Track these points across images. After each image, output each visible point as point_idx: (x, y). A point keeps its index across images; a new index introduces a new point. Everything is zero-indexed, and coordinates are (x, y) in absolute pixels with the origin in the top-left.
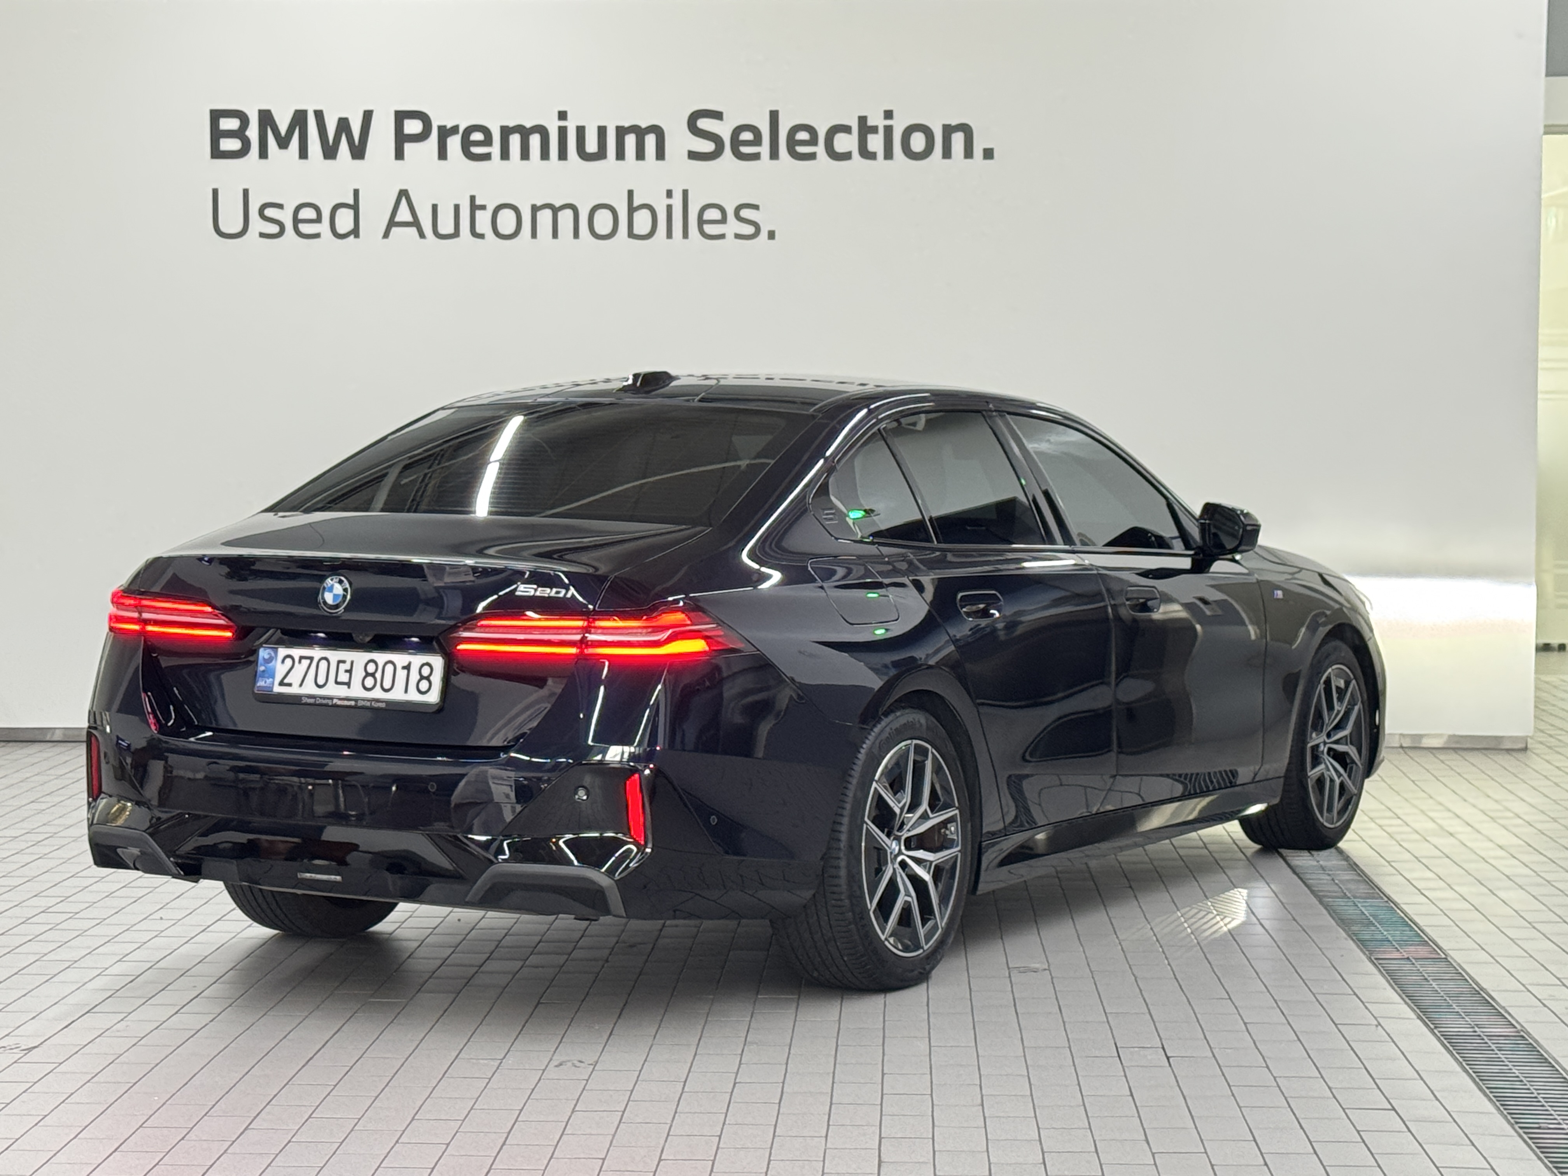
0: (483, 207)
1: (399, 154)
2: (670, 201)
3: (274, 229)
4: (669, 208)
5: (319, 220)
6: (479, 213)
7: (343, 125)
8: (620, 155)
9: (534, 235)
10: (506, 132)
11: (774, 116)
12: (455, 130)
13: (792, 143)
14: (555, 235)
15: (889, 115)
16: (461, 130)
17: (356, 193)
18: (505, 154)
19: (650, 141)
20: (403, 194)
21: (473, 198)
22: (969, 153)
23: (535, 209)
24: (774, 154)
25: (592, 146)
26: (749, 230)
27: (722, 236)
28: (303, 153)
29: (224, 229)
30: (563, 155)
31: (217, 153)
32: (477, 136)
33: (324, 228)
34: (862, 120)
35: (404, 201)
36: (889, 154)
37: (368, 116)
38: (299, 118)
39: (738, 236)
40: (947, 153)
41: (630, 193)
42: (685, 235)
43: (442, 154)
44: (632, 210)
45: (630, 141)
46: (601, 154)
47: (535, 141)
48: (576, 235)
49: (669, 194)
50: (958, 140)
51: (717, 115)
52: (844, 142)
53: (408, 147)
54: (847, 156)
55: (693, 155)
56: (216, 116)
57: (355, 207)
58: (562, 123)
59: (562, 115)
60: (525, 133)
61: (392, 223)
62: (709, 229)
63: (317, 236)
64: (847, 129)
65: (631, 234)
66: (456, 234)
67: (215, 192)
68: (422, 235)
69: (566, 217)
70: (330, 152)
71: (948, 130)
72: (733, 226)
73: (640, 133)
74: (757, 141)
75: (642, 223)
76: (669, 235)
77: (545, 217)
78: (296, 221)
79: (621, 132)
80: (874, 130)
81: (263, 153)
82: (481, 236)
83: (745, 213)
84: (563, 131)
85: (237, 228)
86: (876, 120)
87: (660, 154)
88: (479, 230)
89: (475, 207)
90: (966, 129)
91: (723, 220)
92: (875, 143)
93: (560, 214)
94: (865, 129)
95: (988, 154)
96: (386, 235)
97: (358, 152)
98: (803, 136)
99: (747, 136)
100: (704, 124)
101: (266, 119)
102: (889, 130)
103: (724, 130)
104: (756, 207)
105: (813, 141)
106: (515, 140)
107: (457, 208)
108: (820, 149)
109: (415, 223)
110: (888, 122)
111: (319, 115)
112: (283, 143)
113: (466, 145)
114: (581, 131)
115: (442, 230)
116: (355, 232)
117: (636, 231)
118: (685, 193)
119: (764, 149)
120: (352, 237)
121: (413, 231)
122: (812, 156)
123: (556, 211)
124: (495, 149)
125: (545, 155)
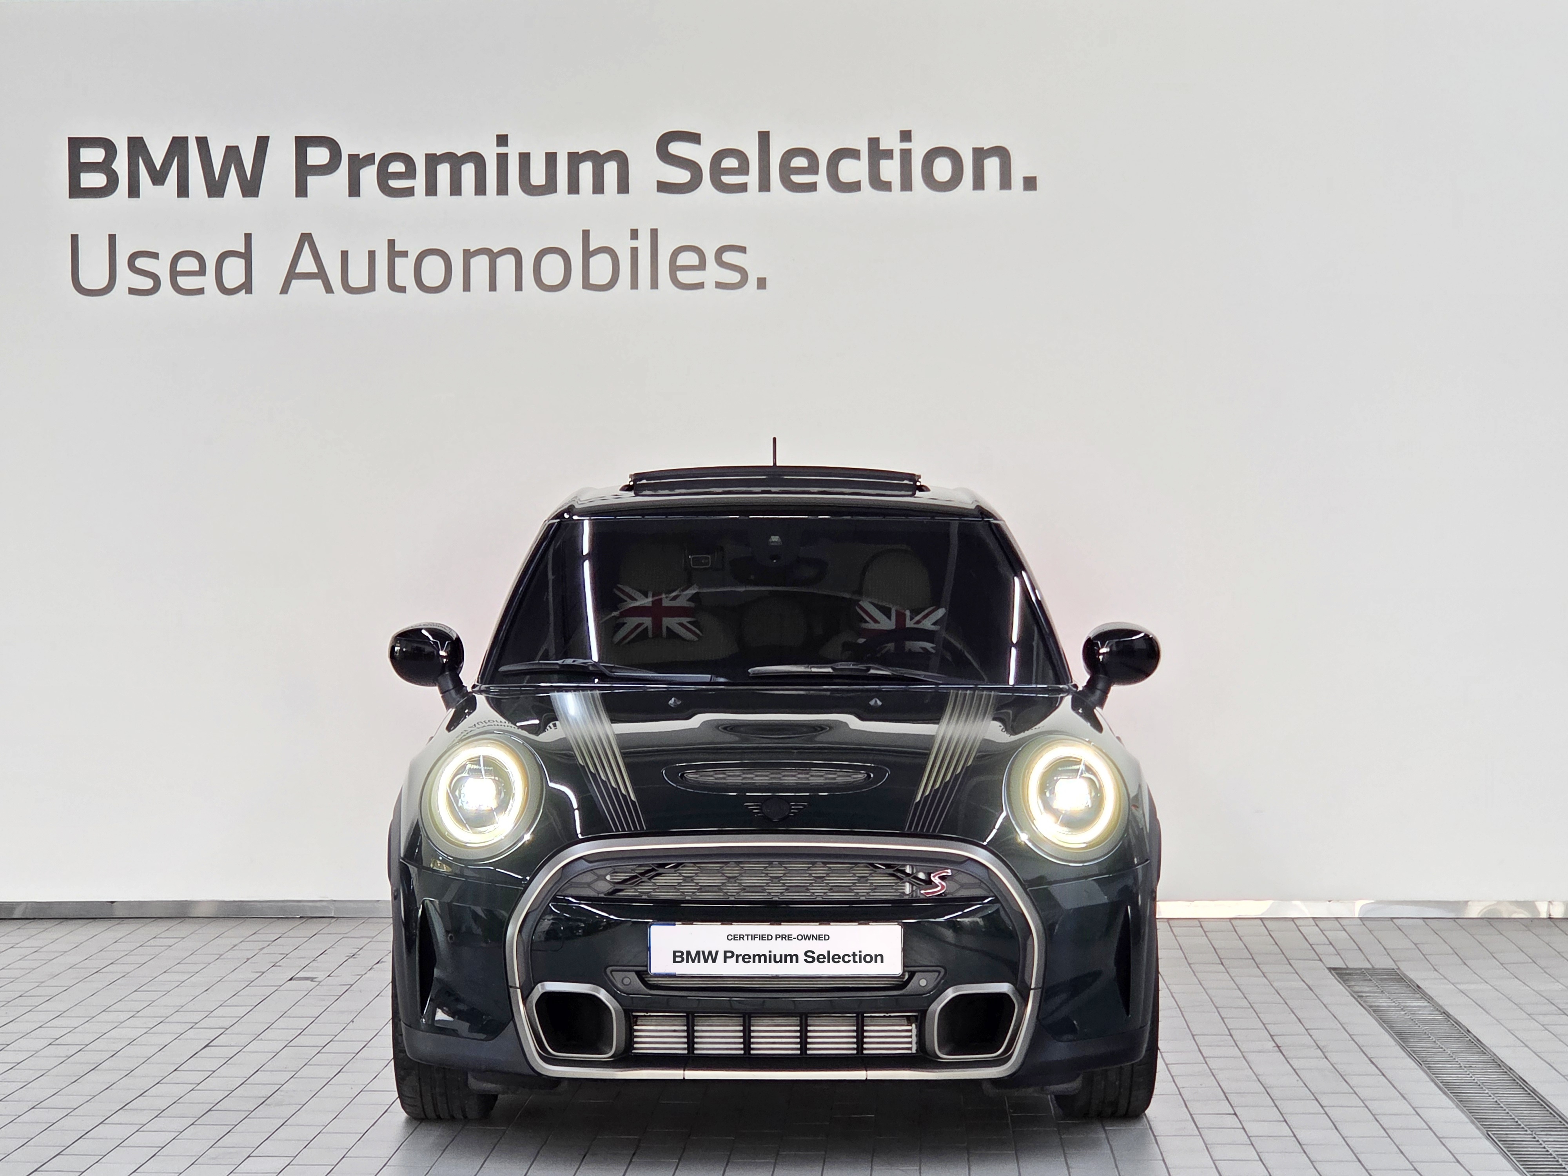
0: (405, 254)
1: (301, 190)
2: (634, 244)
3: (148, 283)
4: (634, 251)
5: (202, 272)
6: (397, 260)
7: (232, 153)
8: (574, 187)
9: (467, 287)
10: (432, 161)
11: (764, 138)
12: (370, 159)
13: (786, 170)
14: (493, 287)
15: (906, 136)
16: (377, 161)
17: (248, 237)
18: (431, 189)
19: (611, 169)
20: (306, 238)
21: (391, 243)
22: (1005, 183)
23: (468, 255)
24: (764, 185)
25: (538, 177)
26: (735, 277)
27: (700, 286)
28: (183, 190)
29: (85, 283)
30: (503, 189)
31: (76, 191)
32: (397, 167)
33: (208, 281)
34: (874, 142)
35: (306, 247)
36: (906, 184)
37: (262, 143)
38: (178, 146)
39: (719, 285)
40: (979, 183)
41: (586, 234)
42: (654, 284)
43: (354, 189)
44: (588, 254)
45: (586, 169)
46: (550, 187)
47: (468, 171)
48: (519, 287)
49: (634, 234)
50: (992, 166)
51: (694, 138)
52: (849, 170)
53: (312, 181)
54: (855, 187)
55: (664, 187)
56: (76, 144)
57: (247, 256)
58: (502, 150)
59: (502, 140)
60: (455, 161)
61: (292, 275)
62: (683, 276)
63: (201, 291)
64: (854, 154)
65: (587, 284)
66: (371, 287)
67: (75, 238)
68: (329, 289)
69: (506, 264)
70: (216, 188)
71: (980, 155)
72: (713, 273)
73: (598, 159)
74: (744, 169)
75: (601, 269)
76: (634, 285)
77: (480, 264)
78: (174, 273)
79: (575, 159)
80: (889, 154)
81: (134, 191)
82: (402, 290)
83: (728, 257)
84: (502, 159)
85: (103, 283)
86: (890, 142)
87: (623, 187)
88: (398, 282)
89: (394, 253)
90: (1002, 153)
91: (702, 266)
92: (890, 170)
93: (500, 261)
94: (877, 152)
95: (1030, 183)
96: (285, 290)
97: (250, 188)
98: (800, 162)
99: (730, 163)
100: (676, 148)
101: (137, 146)
102: (906, 155)
103: (702, 155)
104: (742, 250)
105: (813, 168)
106: (444, 171)
107: (372, 254)
108: (821, 178)
109: (321, 274)
110: (906, 146)
111: (202, 142)
112: (158, 178)
113: (383, 177)
114: (525, 158)
115: (353, 283)
116: (247, 286)
117: (593, 280)
118: (654, 233)
119: (752, 178)
120: (244, 291)
121: (319, 283)
122: (812, 187)
123: (493, 256)
124: (419, 182)
125: (480, 189)
